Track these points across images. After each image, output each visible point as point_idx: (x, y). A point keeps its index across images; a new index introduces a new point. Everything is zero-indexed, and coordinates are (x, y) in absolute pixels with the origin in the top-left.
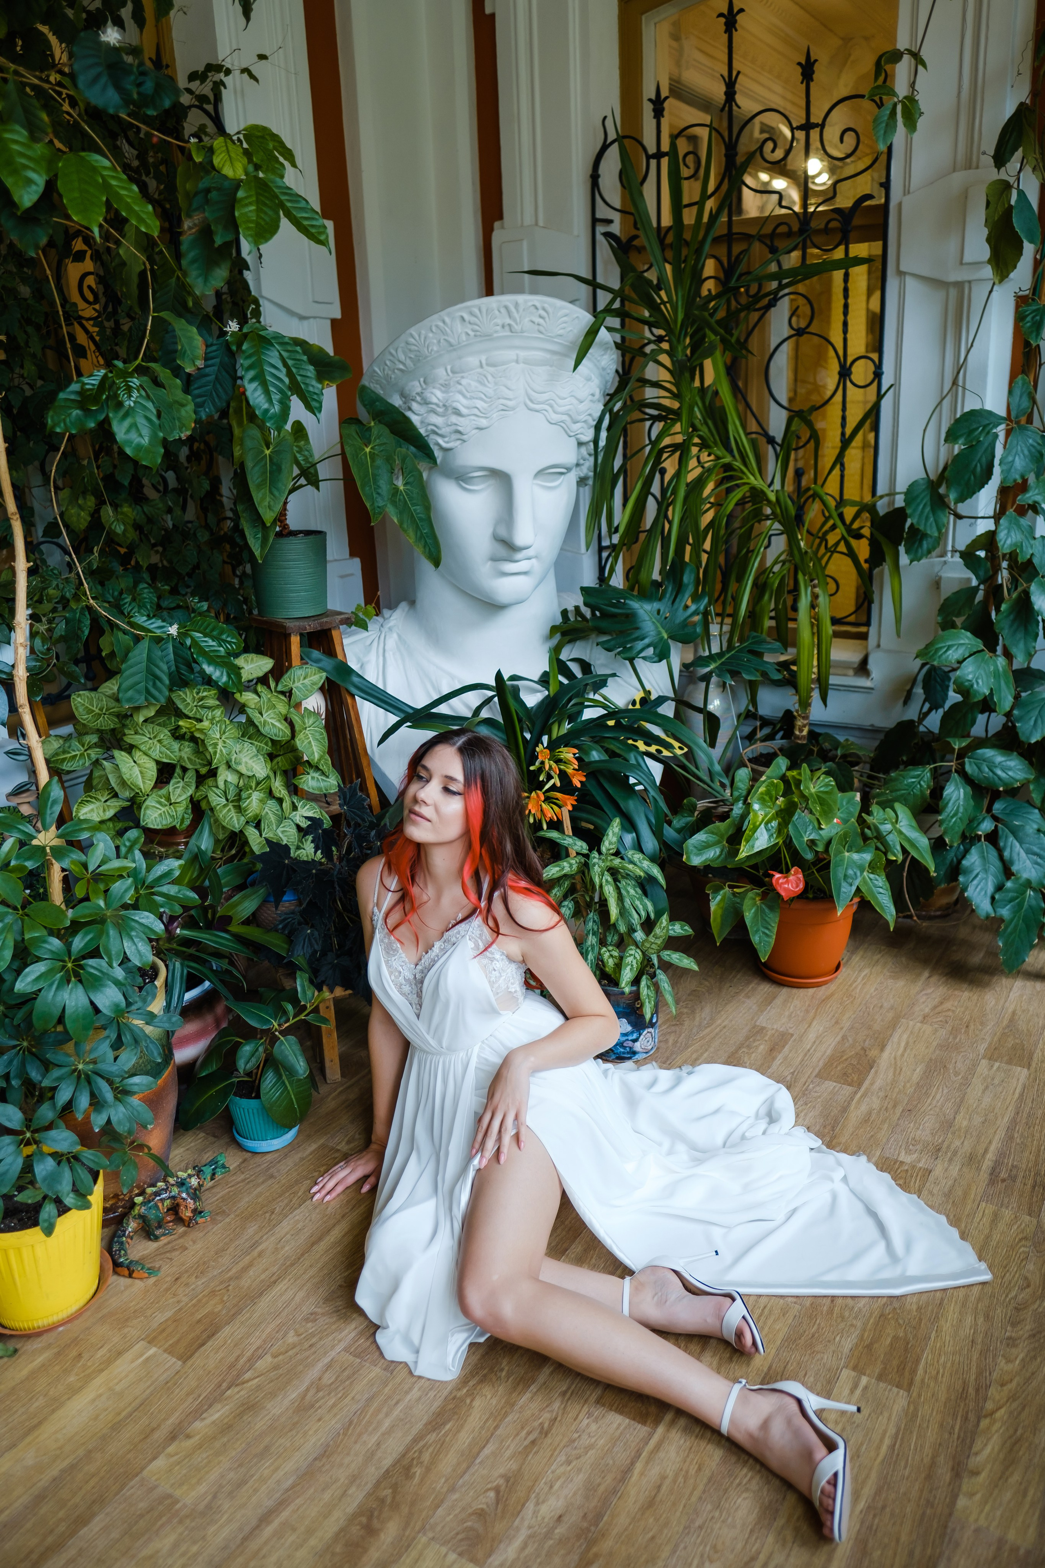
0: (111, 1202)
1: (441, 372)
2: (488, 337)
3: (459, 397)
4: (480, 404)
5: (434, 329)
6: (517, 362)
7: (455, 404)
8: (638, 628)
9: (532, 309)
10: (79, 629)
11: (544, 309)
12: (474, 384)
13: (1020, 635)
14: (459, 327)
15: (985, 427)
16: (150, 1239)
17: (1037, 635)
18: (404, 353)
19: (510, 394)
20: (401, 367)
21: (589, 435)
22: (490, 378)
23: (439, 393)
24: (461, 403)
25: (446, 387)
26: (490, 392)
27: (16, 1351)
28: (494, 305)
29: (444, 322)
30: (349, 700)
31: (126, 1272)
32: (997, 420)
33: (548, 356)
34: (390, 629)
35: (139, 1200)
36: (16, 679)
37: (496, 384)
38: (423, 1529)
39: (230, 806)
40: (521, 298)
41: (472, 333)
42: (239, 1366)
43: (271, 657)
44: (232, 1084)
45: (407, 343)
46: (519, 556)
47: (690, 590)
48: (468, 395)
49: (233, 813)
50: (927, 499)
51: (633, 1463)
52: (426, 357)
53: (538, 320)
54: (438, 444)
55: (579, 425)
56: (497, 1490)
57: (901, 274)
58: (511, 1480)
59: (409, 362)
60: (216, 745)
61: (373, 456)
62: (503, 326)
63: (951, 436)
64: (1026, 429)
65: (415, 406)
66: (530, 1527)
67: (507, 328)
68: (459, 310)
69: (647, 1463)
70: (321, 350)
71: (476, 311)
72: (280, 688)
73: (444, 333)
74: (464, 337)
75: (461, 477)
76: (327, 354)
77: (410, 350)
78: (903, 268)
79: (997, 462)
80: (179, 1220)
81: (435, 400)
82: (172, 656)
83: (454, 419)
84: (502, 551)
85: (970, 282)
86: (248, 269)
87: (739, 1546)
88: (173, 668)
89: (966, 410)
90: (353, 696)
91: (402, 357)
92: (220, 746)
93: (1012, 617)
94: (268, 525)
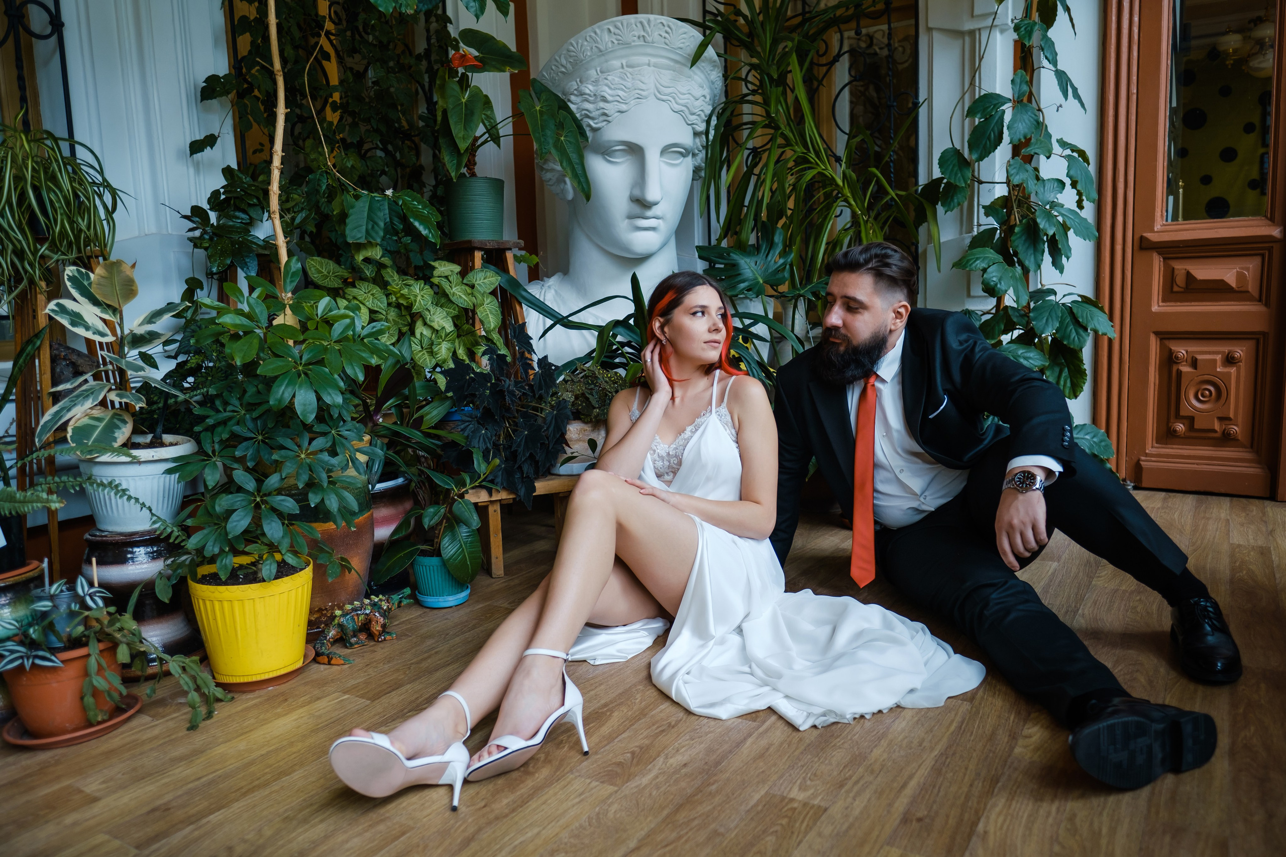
0: (315, 616)
1: (592, 73)
2: (627, 45)
3: (607, 89)
4: (621, 93)
5: (588, 38)
6: (649, 65)
7: (603, 94)
8: (740, 274)
9: (660, 25)
10: (319, 185)
11: (669, 27)
12: (616, 79)
13: (1031, 251)
14: (606, 37)
15: (995, 105)
16: (347, 647)
17: (1044, 251)
18: (566, 59)
19: (643, 87)
20: (563, 70)
21: (701, 127)
22: (629, 75)
23: (591, 87)
24: (607, 92)
25: (596, 82)
26: (629, 85)
27: (233, 698)
28: (633, 21)
29: (595, 33)
30: (518, 308)
31: (326, 660)
32: (1005, 100)
33: (672, 64)
34: (549, 287)
35: (338, 612)
36: (271, 193)
37: (633, 79)
38: (571, 771)
39: (424, 351)
40: (652, 17)
41: (616, 42)
42: (418, 702)
43: (459, 264)
44: (418, 549)
45: (568, 51)
46: (649, 213)
47: (780, 248)
48: (613, 87)
49: (426, 356)
50: (955, 161)
51: (745, 739)
52: (582, 61)
53: (664, 34)
54: (589, 126)
55: (695, 117)
56: (633, 753)
57: (929, 30)
58: (644, 749)
59: (569, 66)
60: (416, 296)
61: (541, 112)
62: (639, 37)
63: (971, 113)
64: (1026, 105)
65: (573, 98)
66: (659, 769)
67: (642, 39)
68: (607, 24)
69: (757, 738)
70: (505, 46)
71: (619, 24)
72: (465, 281)
73: (595, 41)
74: (610, 45)
75: (606, 151)
76: (509, 50)
77: (571, 56)
78: (930, 25)
79: (1005, 130)
80: (371, 636)
81: (587, 91)
82: (387, 211)
83: (602, 104)
84: (637, 209)
85: (979, 29)
86: (451, 23)
87: (835, 773)
88: (388, 220)
89: (983, 93)
90: (520, 304)
91: (564, 62)
92: (419, 298)
93: (1023, 238)
94: (462, 152)
